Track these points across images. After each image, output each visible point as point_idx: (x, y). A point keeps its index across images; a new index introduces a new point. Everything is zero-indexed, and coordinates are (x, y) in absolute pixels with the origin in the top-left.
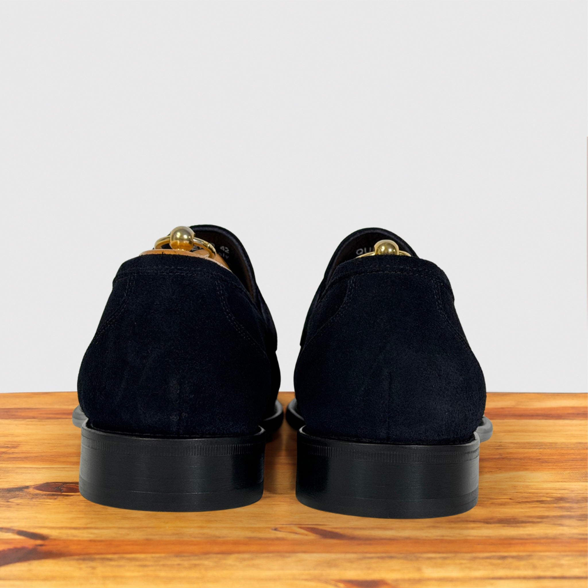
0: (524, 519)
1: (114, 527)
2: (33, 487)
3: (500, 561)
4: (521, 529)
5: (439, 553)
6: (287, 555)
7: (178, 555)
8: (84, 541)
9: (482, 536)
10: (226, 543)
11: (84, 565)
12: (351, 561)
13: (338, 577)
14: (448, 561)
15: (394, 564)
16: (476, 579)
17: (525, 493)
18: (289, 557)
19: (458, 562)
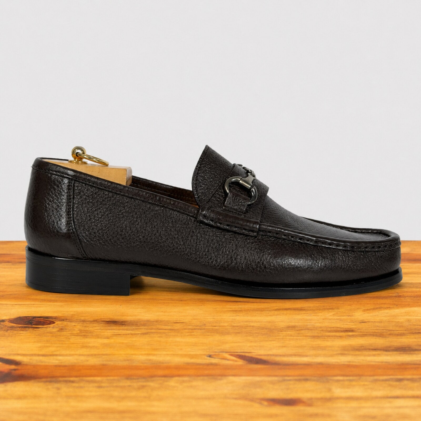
0: (417, 348)
1: (76, 354)
2: (8, 320)
3: (397, 383)
4: (415, 356)
5: (347, 376)
6: (220, 377)
7: (128, 377)
8: (51, 366)
9: (382, 362)
10: (168, 368)
11: (50, 386)
12: (272, 383)
13: (262, 396)
14: (354, 383)
15: (309, 385)
16: (377, 398)
17: (417, 325)
18: (220, 379)
19: (363, 383)
